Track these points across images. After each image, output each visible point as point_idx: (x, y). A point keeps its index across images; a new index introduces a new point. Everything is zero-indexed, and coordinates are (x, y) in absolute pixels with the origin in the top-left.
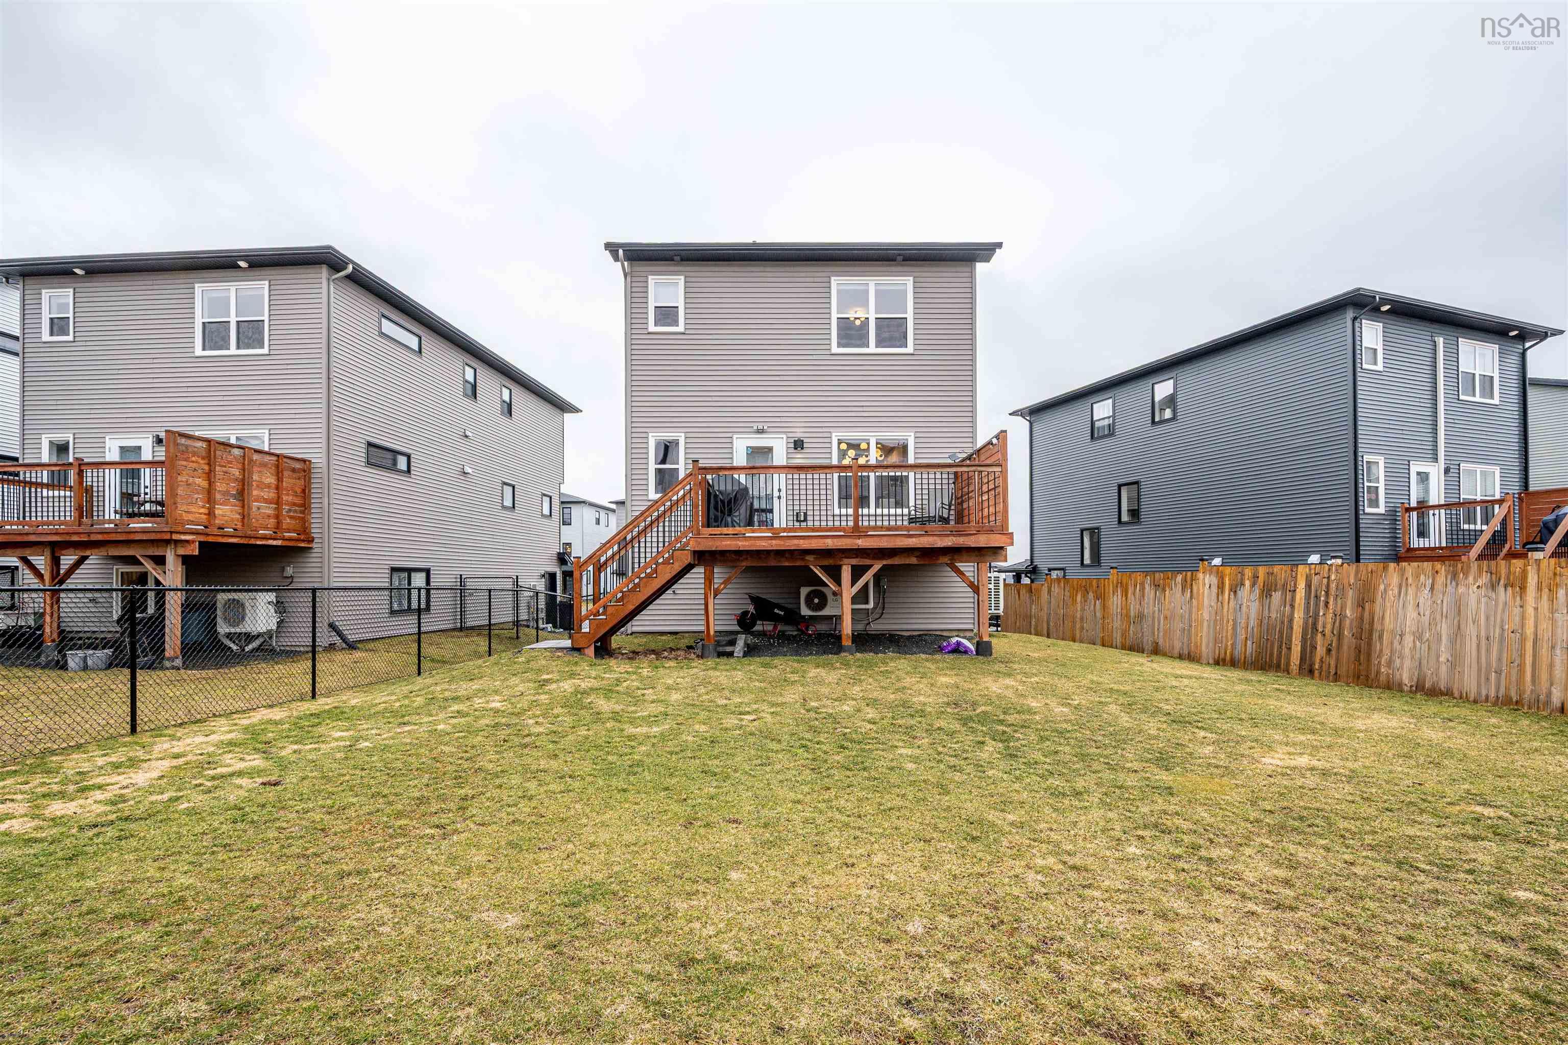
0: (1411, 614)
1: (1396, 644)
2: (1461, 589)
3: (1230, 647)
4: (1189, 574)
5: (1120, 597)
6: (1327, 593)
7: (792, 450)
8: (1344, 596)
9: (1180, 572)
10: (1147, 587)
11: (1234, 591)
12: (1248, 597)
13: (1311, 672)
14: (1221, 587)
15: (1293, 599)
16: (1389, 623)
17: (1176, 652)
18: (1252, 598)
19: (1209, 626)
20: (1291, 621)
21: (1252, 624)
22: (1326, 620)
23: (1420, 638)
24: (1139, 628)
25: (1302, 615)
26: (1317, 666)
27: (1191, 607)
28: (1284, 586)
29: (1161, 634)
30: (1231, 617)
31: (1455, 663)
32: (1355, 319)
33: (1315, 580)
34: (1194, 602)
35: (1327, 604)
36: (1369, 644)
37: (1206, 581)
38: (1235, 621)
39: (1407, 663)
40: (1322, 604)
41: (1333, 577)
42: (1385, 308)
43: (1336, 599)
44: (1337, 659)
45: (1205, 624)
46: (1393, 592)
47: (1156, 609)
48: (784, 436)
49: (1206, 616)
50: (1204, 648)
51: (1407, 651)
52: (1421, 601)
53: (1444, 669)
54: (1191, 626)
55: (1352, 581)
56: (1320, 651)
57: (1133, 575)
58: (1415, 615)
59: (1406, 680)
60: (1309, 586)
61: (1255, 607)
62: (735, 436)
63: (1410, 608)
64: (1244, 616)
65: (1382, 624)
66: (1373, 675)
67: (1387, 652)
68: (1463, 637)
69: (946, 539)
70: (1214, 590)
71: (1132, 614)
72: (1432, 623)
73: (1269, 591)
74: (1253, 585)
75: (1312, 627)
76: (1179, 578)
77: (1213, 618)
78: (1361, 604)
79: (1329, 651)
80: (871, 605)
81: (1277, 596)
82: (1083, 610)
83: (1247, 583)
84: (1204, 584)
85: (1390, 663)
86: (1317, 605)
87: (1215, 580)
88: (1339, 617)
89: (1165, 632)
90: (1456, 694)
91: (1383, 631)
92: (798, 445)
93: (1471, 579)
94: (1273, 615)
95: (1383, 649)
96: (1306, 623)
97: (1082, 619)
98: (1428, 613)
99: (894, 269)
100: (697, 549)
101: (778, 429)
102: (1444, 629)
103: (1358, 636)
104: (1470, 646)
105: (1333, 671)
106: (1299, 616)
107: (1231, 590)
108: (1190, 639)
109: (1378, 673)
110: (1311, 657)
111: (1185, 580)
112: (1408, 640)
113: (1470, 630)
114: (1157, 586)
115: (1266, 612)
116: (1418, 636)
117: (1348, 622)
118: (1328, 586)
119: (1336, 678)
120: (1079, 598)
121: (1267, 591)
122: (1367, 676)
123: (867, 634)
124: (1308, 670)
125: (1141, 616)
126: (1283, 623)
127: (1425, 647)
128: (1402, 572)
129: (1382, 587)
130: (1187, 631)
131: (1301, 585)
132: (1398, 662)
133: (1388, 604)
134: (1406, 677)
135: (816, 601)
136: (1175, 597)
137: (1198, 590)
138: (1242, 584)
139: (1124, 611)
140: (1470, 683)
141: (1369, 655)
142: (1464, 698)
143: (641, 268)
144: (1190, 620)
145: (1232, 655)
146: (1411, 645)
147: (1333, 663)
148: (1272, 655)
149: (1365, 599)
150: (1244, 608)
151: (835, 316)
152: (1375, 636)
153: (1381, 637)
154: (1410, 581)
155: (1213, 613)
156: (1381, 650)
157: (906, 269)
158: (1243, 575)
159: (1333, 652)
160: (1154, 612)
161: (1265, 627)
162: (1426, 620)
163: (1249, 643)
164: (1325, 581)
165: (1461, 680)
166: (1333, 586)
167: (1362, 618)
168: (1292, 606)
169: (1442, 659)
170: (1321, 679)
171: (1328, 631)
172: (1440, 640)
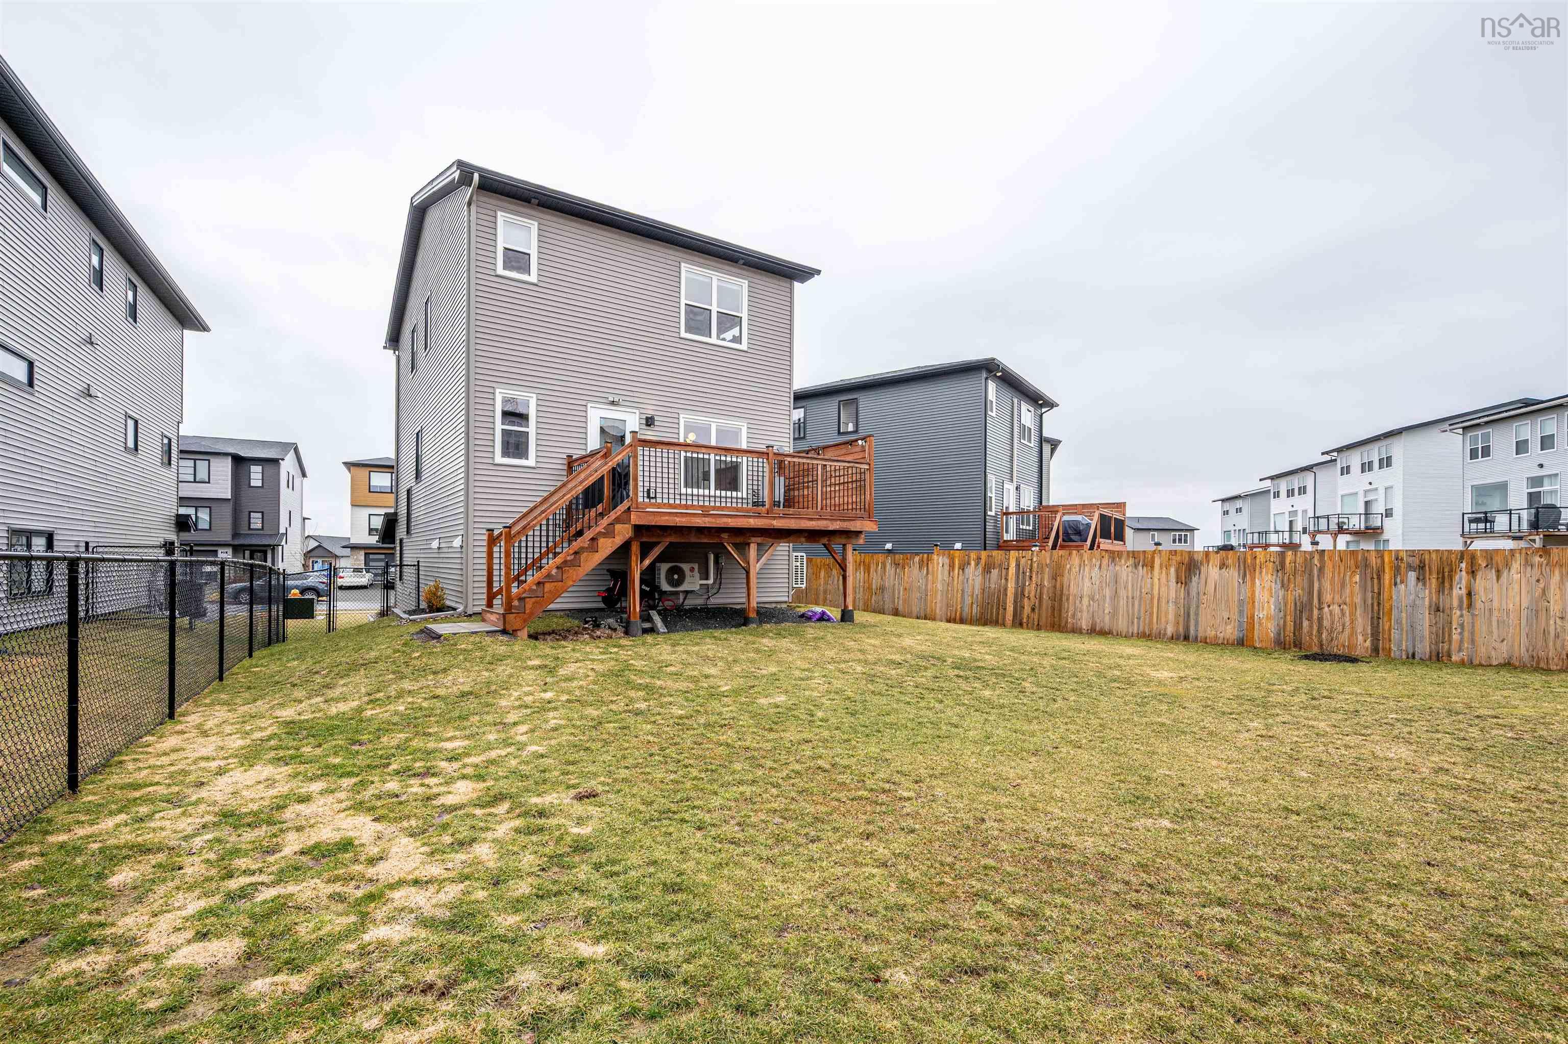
0: (1087, 583)
1: (1077, 602)
2: (1117, 568)
3: (959, 609)
4: (925, 555)
5: (862, 573)
6: (1031, 570)
7: (644, 427)
8: (1042, 573)
9: (917, 554)
10: (888, 566)
11: (962, 568)
12: (974, 574)
13: (1021, 625)
14: (952, 566)
15: (1007, 574)
16: (1073, 590)
17: (914, 614)
18: (977, 573)
19: (942, 595)
20: (1006, 589)
21: (976, 592)
22: (1031, 589)
23: (1093, 599)
24: (880, 598)
25: (1013, 586)
26: (1025, 620)
27: (927, 580)
28: (1000, 565)
29: (901, 602)
30: (960, 588)
31: (1114, 614)
32: (986, 379)
33: (1023, 561)
34: (930, 577)
35: (1031, 577)
36: (1060, 605)
37: (939, 561)
38: (963, 591)
39: (1085, 614)
40: (1027, 578)
41: (1035, 559)
42: (999, 374)
43: (1037, 574)
44: (1039, 615)
45: (939, 593)
46: (1075, 570)
47: (897, 583)
48: (637, 412)
49: (940, 587)
50: (938, 611)
51: (1085, 607)
52: (1093, 575)
53: (1107, 618)
54: (927, 595)
55: (1048, 562)
56: (1027, 610)
57: (876, 556)
58: (1089, 584)
59: (1084, 627)
60: (1018, 565)
61: (978, 581)
62: (589, 405)
63: (1087, 580)
64: (971, 588)
65: (1069, 590)
66: (1063, 624)
67: (1071, 608)
68: (1119, 597)
69: (835, 523)
70: (947, 567)
71: (874, 587)
72: (1101, 588)
73: (989, 568)
74: (977, 564)
75: (1020, 594)
76: (917, 559)
77: (945, 588)
78: (1054, 578)
79: (1033, 610)
80: (711, 581)
81: (995, 572)
82: (826, 583)
83: (973, 563)
84: (938, 564)
85: (1074, 616)
86: (1024, 578)
87: (947, 561)
88: (1040, 586)
89: (905, 601)
90: (1115, 633)
91: (1069, 595)
92: (649, 422)
93: (1123, 561)
94: (993, 586)
95: (1069, 608)
96: (1016, 589)
97: (825, 592)
98: (1097, 583)
99: (734, 270)
100: (637, 523)
101: (634, 405)
102: (1108, 592)
103: (1053, 599)
104: (1122, 603)
105: (1036, 623)
106: (1011, 586)
107: (959, 568)
108: (926, 605)
109: (1067, 622)
110: (1020, 614)
111: (921, 561)
112: (1085, 601)
113: (1122, 593)
114: (897, 565)
115: (987, 584)
116: (1092, 598)
117: (1045, 589)
118: (1031, 565)
119: (1039, 628)
120: (822, 574)
121: (987, 569)
122: (1060, 625)
123: (707, 608)
124: (1018, 623)
125: (882, 589)
126: (1000, 591)
127: (1096, 605)
128: (1081, 556)
129: (1068, 566)
130: (924, 598)
131: (1013, 565)
132: (1079, 614)
133: (1072, 578)
134: (1084, 625)
135: (676, 577)
136: (914, 573)
137: (933, 567)
138: (969, 564)
139: (867, 585)
140: (1122, 624)
141: (1060, 610)
142: (1119, 635)
143: (491, 201)
144: (926, 590)
145: (961, 614)
146: (1087, 603)
147: (1036, 617)
148: (992, 613)
149: (1056, 575)
150: (970, 581)
151: (683, 301)
152: (1064, 598)
153: (1068, 599)
154: (1086, 562)
155: (946, 585)
156: (1068, 608)
157: (744, 272)
158: (969, 557)
159: (1036, 610)
160: (894, 585)
161: (986, 594)
162: (1096, 587)
163: (975, 606)
164: (1029, 562)
165: (1117, 624)
166: (1035, 565)
167: (1055, 587)
168: (1006, 580)
169: (1106, 611)
170: (1028, 628)
171: (1032, 595)
172: (1104, 601)
